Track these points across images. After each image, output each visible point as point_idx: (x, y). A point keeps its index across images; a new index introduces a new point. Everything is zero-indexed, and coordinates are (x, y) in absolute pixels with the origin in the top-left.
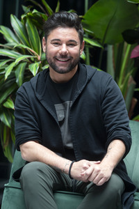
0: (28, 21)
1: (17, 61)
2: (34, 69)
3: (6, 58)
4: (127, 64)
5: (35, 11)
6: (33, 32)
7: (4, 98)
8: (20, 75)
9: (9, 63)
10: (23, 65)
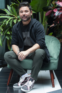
0: (12, 6)
1: (10, 19)
2: (15, 21)
3: (6, 18)
4: (45, 18)
5: (14, 3)
6: (14, 10)
7: (6, 31)
8: (11, 24)
9: (7, 20)
10: (12, 20)
